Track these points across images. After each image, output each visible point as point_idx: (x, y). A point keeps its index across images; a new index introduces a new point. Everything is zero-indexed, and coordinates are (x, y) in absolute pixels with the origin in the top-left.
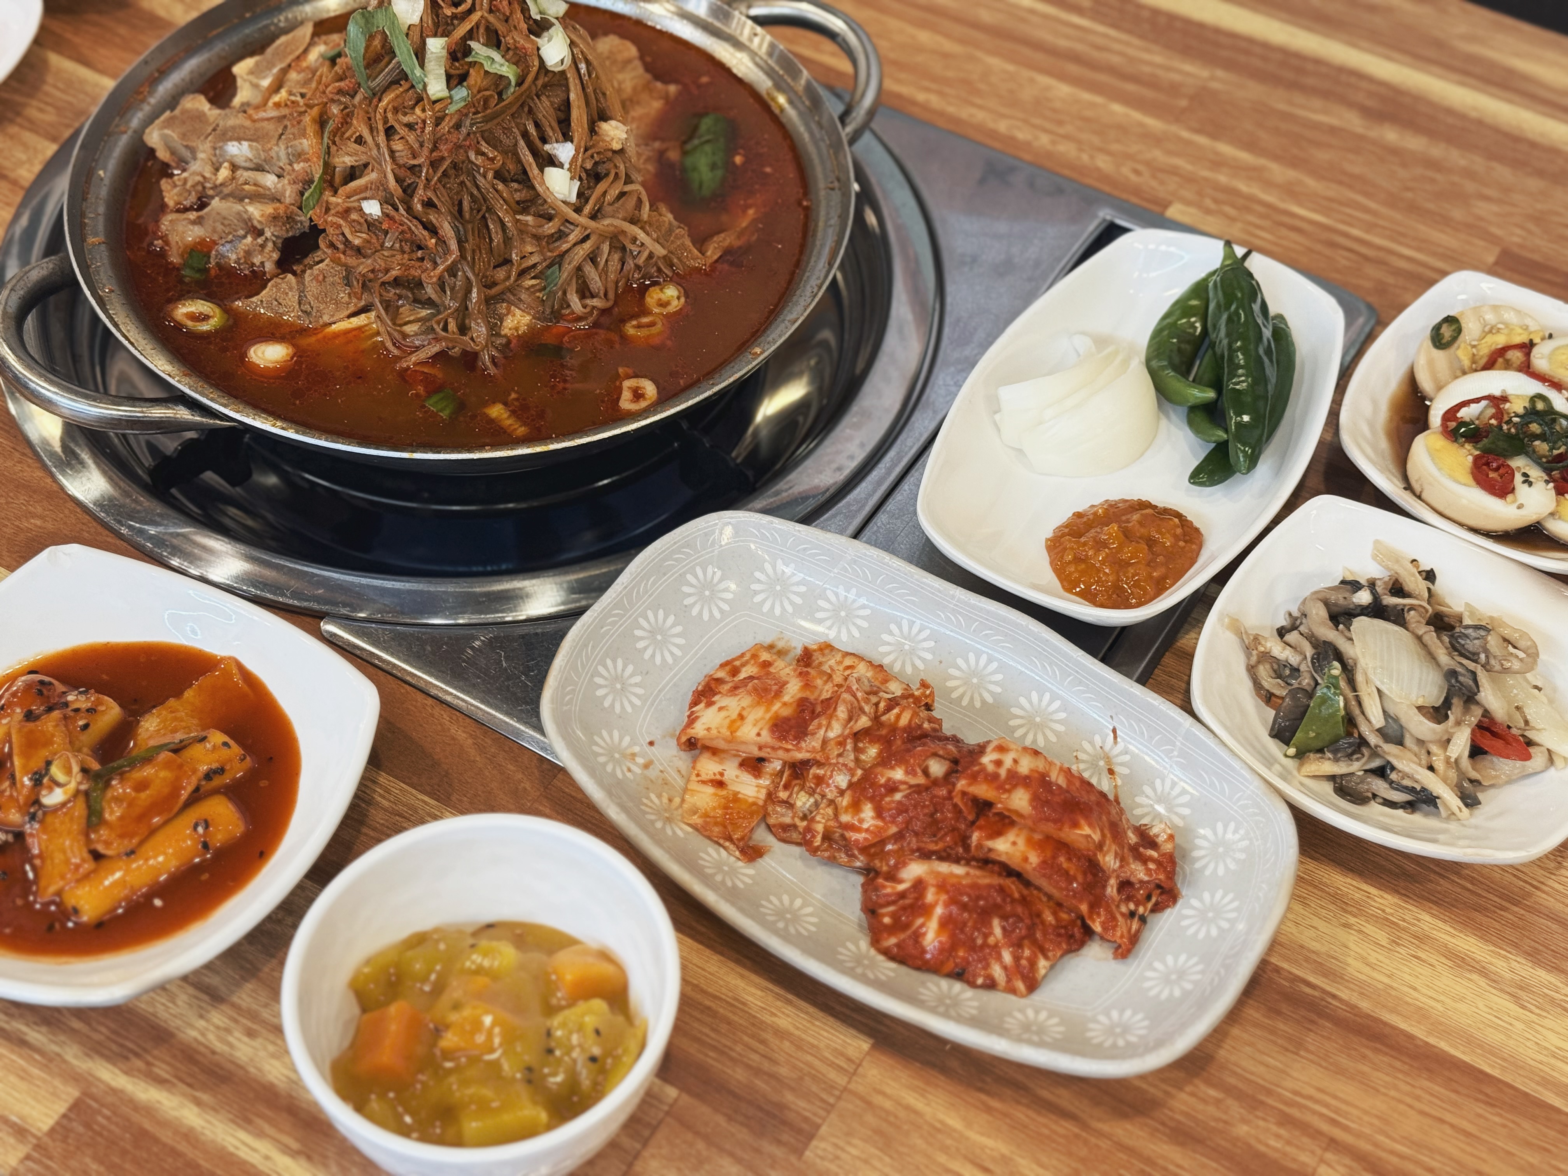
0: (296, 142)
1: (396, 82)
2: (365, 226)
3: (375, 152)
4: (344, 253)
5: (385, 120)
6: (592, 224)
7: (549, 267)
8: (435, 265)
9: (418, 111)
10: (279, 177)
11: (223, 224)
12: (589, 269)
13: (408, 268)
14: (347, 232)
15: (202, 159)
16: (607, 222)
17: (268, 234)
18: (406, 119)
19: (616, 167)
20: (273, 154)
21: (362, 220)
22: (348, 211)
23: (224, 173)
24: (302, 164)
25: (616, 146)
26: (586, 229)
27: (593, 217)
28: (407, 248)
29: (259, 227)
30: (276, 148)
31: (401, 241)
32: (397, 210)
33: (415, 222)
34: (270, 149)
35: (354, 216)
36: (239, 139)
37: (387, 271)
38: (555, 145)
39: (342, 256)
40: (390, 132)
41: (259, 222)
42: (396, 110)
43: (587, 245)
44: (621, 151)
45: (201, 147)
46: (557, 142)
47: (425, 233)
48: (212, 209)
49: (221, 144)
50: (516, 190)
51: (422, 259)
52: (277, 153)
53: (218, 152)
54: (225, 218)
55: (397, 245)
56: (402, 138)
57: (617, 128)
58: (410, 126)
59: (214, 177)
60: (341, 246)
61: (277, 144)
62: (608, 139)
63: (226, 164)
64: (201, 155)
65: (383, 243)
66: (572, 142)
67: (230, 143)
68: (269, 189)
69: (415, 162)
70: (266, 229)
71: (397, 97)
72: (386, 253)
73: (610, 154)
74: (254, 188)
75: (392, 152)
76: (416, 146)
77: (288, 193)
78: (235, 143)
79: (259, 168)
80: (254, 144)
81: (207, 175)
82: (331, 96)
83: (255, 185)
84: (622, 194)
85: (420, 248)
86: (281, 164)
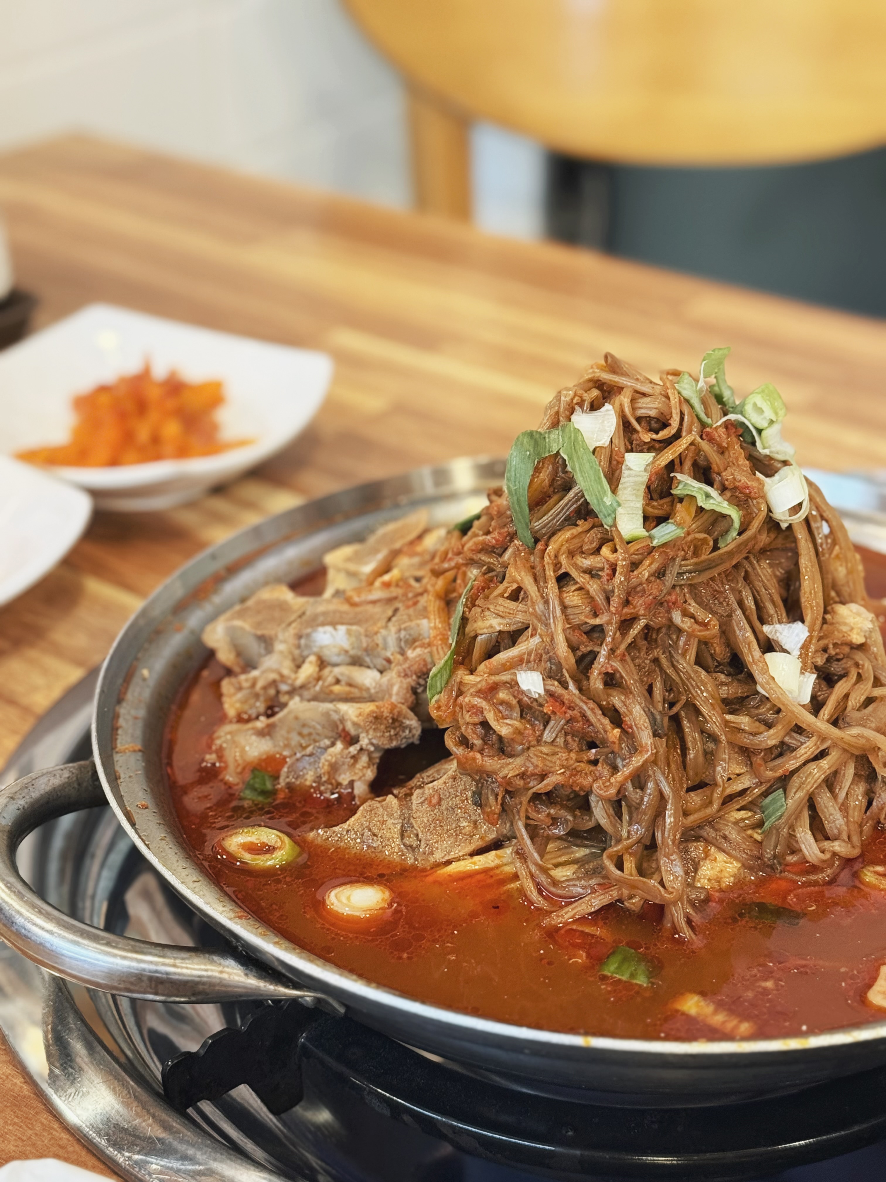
0: (413, 624)
1: (570, 521)
2: (518, 709)
3: (540, 607)
4: (481, 752)
5: (557, 565)
6: (835, 732)
7: (765, 794)
8: (615, 769)
9: (605, 551)
10: (381, 672)
11: (300, 734)
12: (824, 800)
13: (575, 772)
14: (490, 717)
15: (281, 652)
16: (855, 731)
17: (364, 741)
18: (587, 562)
19: (857, 665)
20: (379, 640)
21: (514, 702)
22: (494, 688)
23: (308, 669)
24: (418, 651)
25: (857, 639)
26: (824, 740)
27: (835, 723)
28: (574, 745)
29: (353, 732)
30: (383, 632)
31: (566, 734)
32: (566, 687)
33: (591, 704)
34: (376, 633)
35: (502, 695)
36: (334, 624)
37: (543, 777)
38: (778, 626)
39: (478, 756)
40: (563, 579)
41: (355, 724)
42: (571, 554)
43: (825, 763)
44: (862, 647)
45: (281, 636)
46: (780, 622)
47: (606, 721)
48: (290, 712)
49: (309, 630)
50: (722, 684)
51: (595, 762)
52: (385, 639)
53: (303, 642)
54: (304, 725)
55: (560, 741)
56: (580, 589)
57: (858, 614)
58: (592, 573)
59: (293, 676)
60: (478, 742)
61: (386, 627)
62: (844, 629)
63: (312, 658)
64: (280, 647)
65: (541, 735)
66: (803, 621)
67: (321, 629)
68: (368, 689)
69: (597, 621)
70: (362, 735)
71: (574, 537)
72: (545, 749)
73: (847, 650)
74: (347, 689)
75: (564, 608)
76: (600, 599)
77: (395, 689)
78: (329, 629)
79: (356, 662)
80: (354, 628)
81: (286, 672)
82: (470, 555)
83: (350, 685)
84: (869, 701)
85: (592, 745)
86: (388, 654)
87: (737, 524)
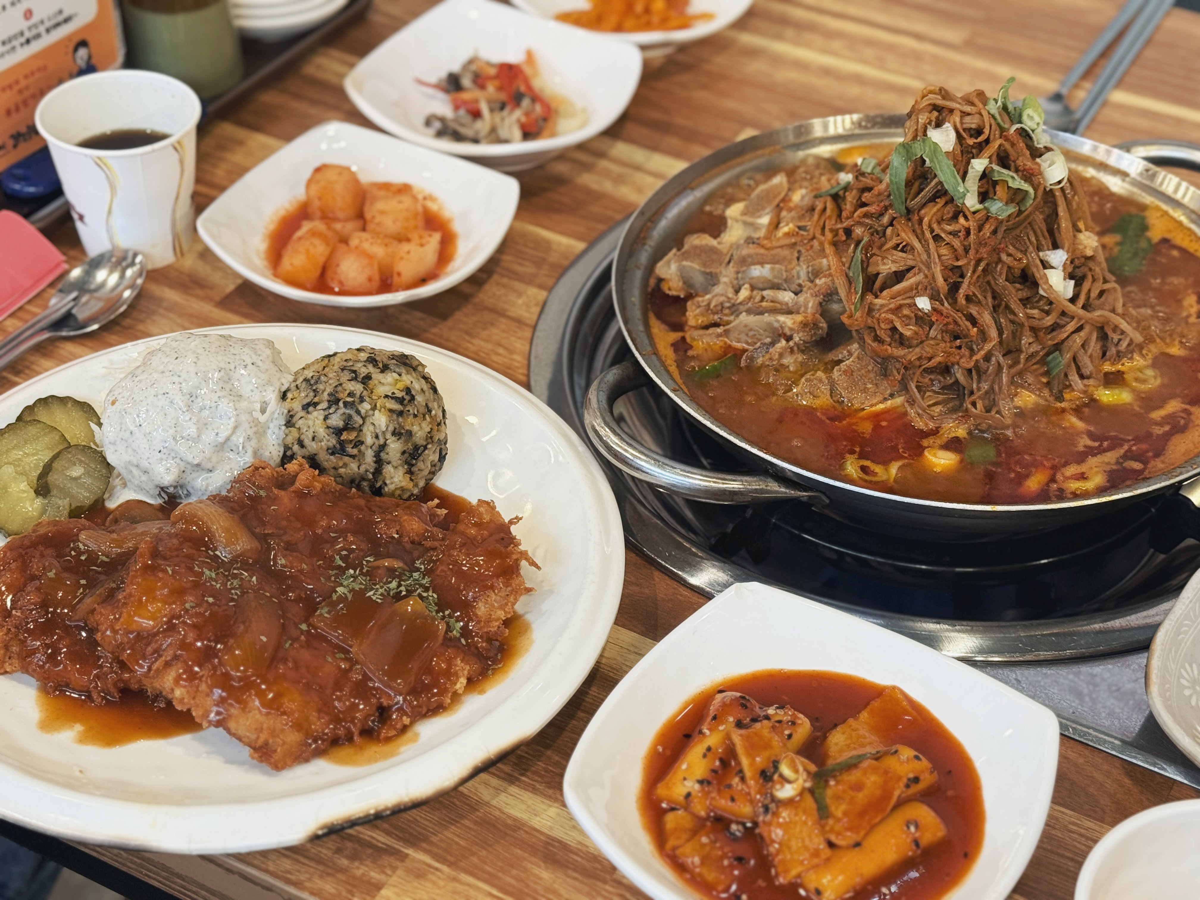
0: (816, 262)
1: (933, 199)
2: (914, 320)
3: (924, 257)
4: (890, 345)
5: (932, 231)
6: (1088, 315)
7: (1048, 354)
8: (973, 351)
9: (962, 220)
10: (796, 294)
11: (747, 335)
12: (1081, 354)
13: (949, 354)
14: (898, 325)
15: (725, 283)
16: (1098, 313)
17: (796, 338)
18: (949, 228)
19: (1090, 270)
20: (794, 272)
21: (913, 315)
22: (900, 307)
23: (744, 293)
24: (823, 280)
25: (1089, 253)
26: (1080, 319)
27: (1086, 309)
28: (947, 338)
29: (788, 333)
30: (798, 268)
31: (943, 332)
32: (943, 305)
33: (960, 315)
34: (792, 269)
35: (906, 311)
36: (762, 264)
37: (930, 359)
38: (1047, 252)
39: (889, 347)
40: (937, 238)
41: (791, 329)
42: (939, 223)
43: (1082, 334)
44: (1091, 258)
45: (724, 272)
46: (1049, 250)
47: (968, 324)
48: (741, 322)
49: (744, 268)
50: (1019, 290)
51: (959, 348)
52: (798, 273)
53: (740, 275)
54: (751, 330)
55: (939, 337)
56: (948, 244)
57: (1089, 237)
58: (954, 234)
59: (735, 297)
60: (888, 340)
61: (799, 265)
62: (1081, 247)
63: (747, 286)
64: (724, 279)
65: (928, 334)
66: (1063, 248)
67: (753, 267)
68: (787, 304)
69: (959, 263)
70: (795, 335)
71: (938, 210)
72: (932, 342)
73: (1083, 260)
74: (772, 304)
75: (939, 256)
76: (960, 250)
77: (810, 305)
78: (758, 267)
79: (776, 287)
80: (777, 266)
81: (730, 295)
82: (857, 219)
83: (772, 302)
84: (1102, 293)
85: (956, 337)
86: (801, 282)
87: (1033, 196)
